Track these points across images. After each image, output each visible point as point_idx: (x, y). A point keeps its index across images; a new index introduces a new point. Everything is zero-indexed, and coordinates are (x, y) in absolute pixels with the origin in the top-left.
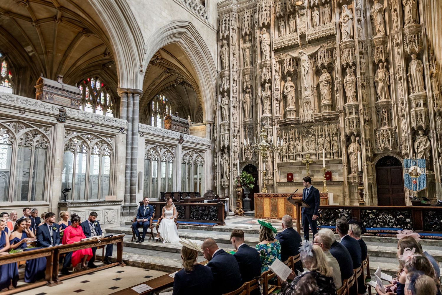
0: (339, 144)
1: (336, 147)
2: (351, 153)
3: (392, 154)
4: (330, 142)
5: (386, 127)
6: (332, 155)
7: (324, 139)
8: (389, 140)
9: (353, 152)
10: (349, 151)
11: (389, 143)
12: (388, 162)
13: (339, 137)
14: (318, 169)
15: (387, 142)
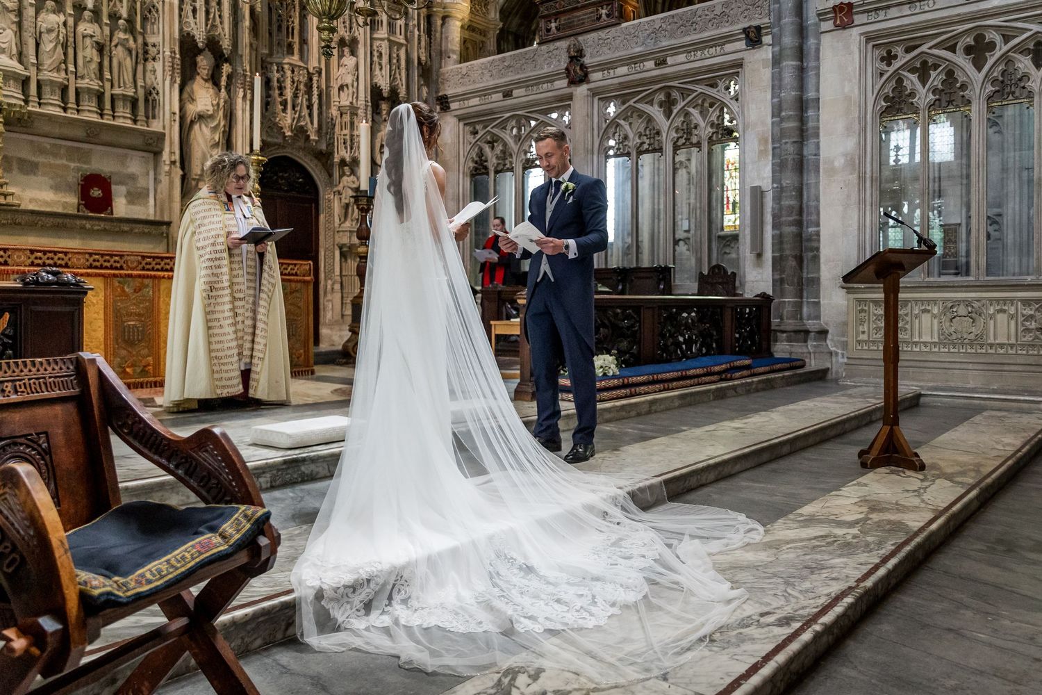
0: (140, 68)
1: (128, 76)
2: (201, 117)
3: (301, 154)
4: (100, 48)
5: (295, 59)
6: (108, 105)
7: (71, 21)
8: (310, 107)
9: (211, 117)
10: (192, 109)
11: (311, 115)
12: (282, 178)
13: (140, 40)
14: (25, 154)
15: (305, 112)
